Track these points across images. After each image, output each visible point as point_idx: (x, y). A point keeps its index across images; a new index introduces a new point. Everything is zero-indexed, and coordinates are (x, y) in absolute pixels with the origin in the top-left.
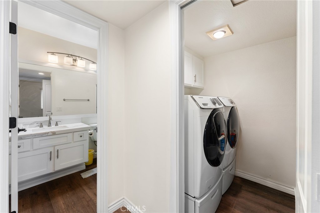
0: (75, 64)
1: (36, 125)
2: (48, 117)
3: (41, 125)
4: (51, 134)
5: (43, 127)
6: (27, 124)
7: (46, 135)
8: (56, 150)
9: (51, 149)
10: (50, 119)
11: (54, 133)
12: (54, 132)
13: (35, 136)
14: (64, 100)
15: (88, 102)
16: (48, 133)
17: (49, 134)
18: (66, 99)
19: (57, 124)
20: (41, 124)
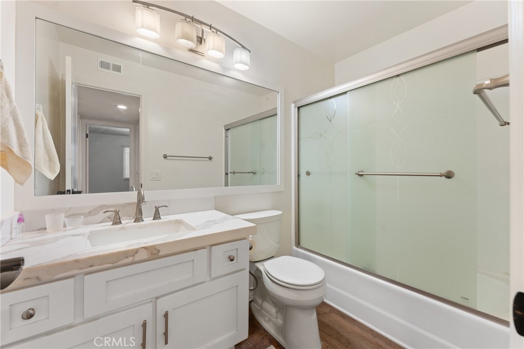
0: (200, 49)
1: (101, 215)
2: (135, 193)
3: (116, 216)
4: (144, 255)
5: (120, 223)
6: (77, 214)
7: (130, 260)
8: (160, 314)
9: (145, 313)
10: (141, 199)
11: (154, 253)
12: (154, 247)
13: (92, 266)
14: (165, 157)
15: (209, 162)
16: (136, 251)
17: (138, 257)
18: (168, 155)
19: (157, 216)
20: (117, 213)
